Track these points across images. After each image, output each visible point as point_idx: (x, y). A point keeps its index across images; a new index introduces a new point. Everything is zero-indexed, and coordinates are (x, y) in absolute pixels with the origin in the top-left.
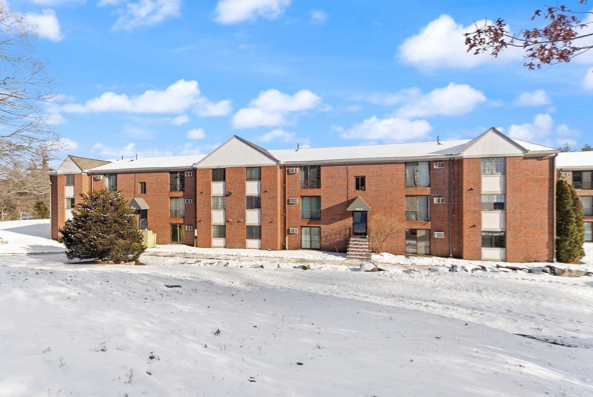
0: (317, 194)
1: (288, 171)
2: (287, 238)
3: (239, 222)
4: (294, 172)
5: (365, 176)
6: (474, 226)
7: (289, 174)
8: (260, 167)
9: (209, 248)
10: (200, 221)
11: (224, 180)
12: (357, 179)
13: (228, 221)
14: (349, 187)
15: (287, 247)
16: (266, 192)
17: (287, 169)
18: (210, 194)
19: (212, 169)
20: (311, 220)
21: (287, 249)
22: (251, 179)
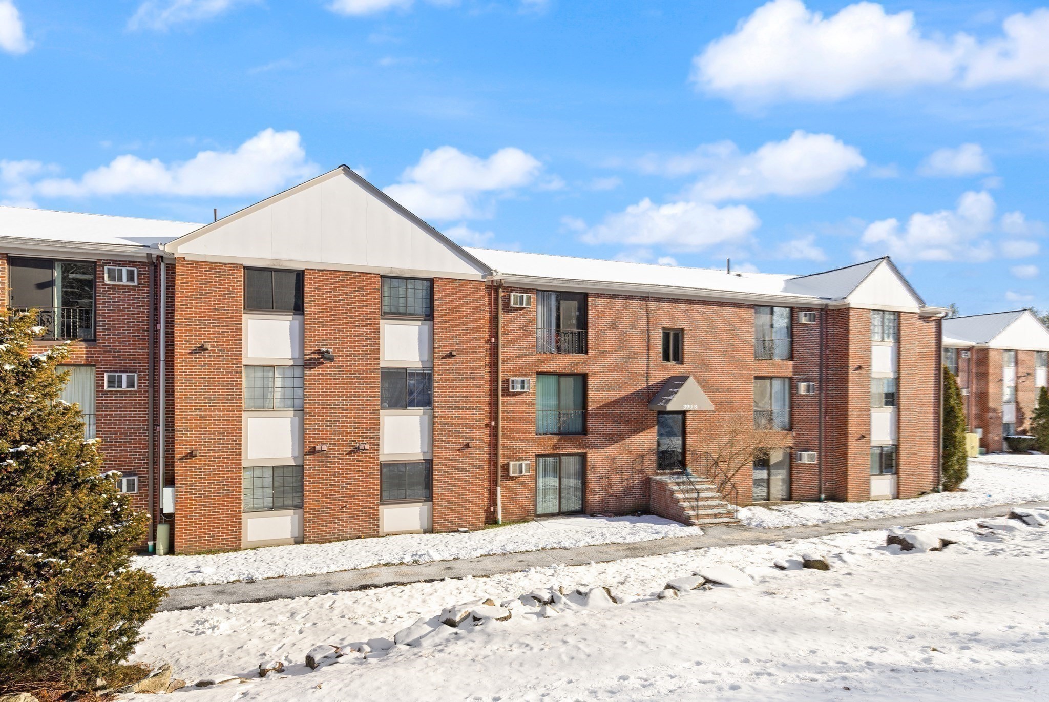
0: (580, 369)
1: (507, 300)
2: (499, 489)
3: (356, 450)
4: (524, 305)
5: (683, 330)
6: (863, 437)
7: (507, 308)
8: (432, 281)
9: (235, 550)
10: (191, 455)
11: (299, 308)
12: (666, 336)
13: (313, 451)
14: (652, 354)
15: (500, 517)
16: (451, 355)
17: (501, 294)
18: (238, 357)
19: (244, 267)
20: (563, 437)
21: (500, 523)
22: (398, 314)
